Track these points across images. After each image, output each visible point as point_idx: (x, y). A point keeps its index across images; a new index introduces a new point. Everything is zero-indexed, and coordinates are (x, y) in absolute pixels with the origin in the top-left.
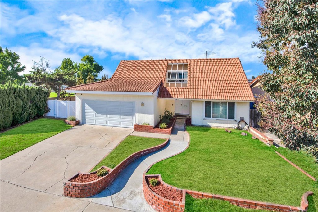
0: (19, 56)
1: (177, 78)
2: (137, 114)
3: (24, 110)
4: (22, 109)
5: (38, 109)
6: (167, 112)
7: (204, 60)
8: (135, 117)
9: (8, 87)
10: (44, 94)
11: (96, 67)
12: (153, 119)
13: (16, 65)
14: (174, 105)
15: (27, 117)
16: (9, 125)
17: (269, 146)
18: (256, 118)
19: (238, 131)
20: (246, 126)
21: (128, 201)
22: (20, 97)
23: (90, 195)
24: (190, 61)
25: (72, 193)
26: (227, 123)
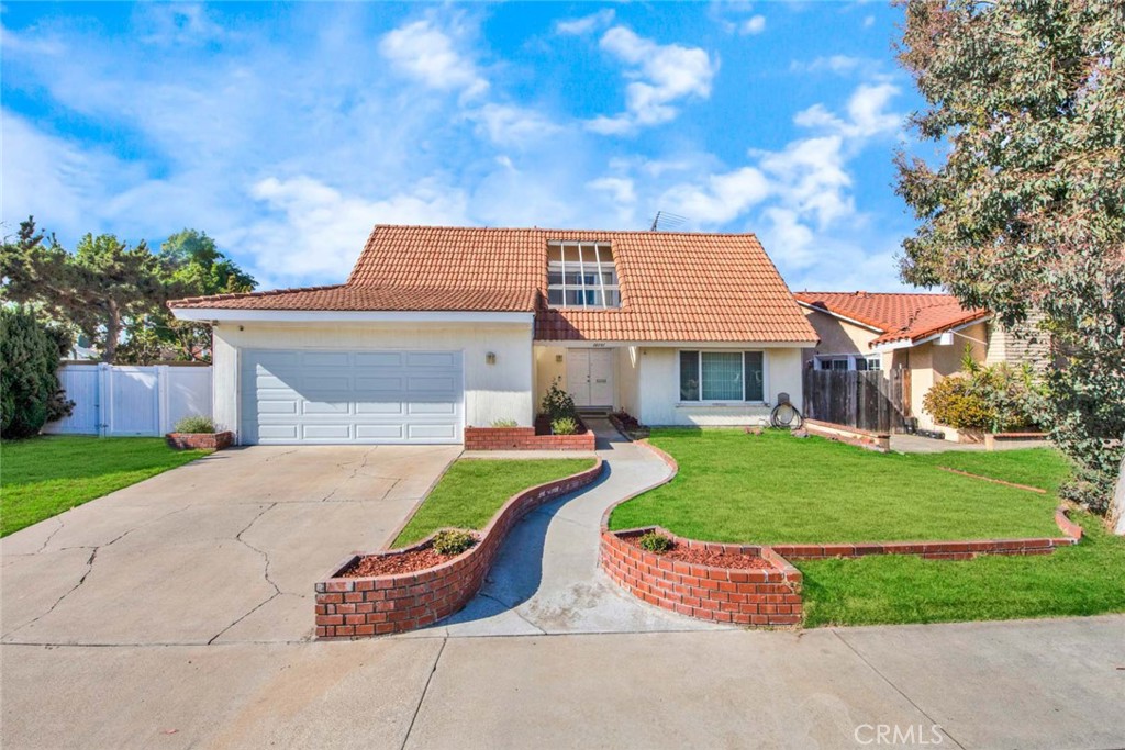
1: (585, 283)
2: (469, 395)
6: (554, 395)
8: (463, 404)
10: (45, 340)
19: (775, 433)
20: (795, 417)
24: (616, 236)
25: (357, 618)
26: (745, 414)
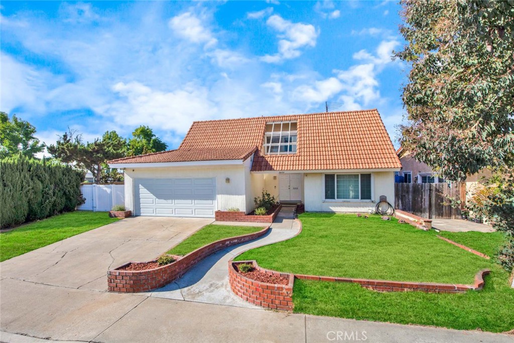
0: (35, 128)
1: (281, 142)
2: (219, 197)
3: (45, 197)
4: (41, 196)
5: (66, 198)
6: (266, 196)
7: (322, 115)
8: (217, 201)
9: (18, 160)
10: (75, 176)
11: (156, 144)
12: (245, 202)
13: (31, 142)
14: (277, 188)
15: (50, 209)
16: (23, 219)
17: (425, 229)
18: (404, 196)
19: (377, 216)
20: (390, 208)
21: (206, 294)
22: (39, 177)
23: (147, 289)
24: (300, 117)
25: (120, 285)
26: (360, 206)
